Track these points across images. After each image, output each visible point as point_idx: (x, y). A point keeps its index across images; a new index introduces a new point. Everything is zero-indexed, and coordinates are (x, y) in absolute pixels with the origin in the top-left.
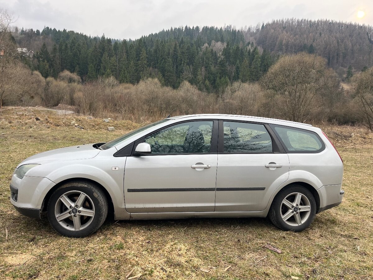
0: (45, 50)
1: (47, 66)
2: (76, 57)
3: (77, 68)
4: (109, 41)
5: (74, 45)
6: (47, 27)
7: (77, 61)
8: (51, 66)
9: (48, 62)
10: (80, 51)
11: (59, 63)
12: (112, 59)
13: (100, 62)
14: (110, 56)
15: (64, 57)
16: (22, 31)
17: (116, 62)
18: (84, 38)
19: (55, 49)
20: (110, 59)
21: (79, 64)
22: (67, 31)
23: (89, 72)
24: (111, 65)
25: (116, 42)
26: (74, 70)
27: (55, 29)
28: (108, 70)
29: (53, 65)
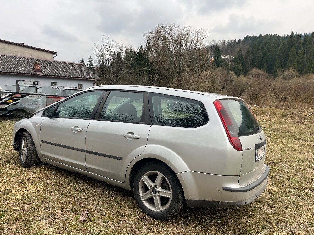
0: (241, 54)
1: (241, 67)
2: (265, 56)
3: (265, 65)
4: (299, 36)
5: (265, 46)
6: (247, 36)
7: (266, 59)
8: (244, 66)
9: (242, 63)
10: (269, 50)
11: (251, 63)
12: (300, 52)
13: (288, 56)
14: (298, 49)
15: (255, 57)
16: (229, 42)
17: (304, 54)
18: (276, 38)
19: (248, 52)
20: (297, 53)
21: (267, 61)
22: (263, 35)
23: (275, 67)
24: (298, 58)
25: (306, 36)
26: (263, 66)
27: (253, 36)
28: (294, 63)
29: (246, 65)
